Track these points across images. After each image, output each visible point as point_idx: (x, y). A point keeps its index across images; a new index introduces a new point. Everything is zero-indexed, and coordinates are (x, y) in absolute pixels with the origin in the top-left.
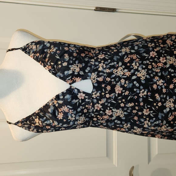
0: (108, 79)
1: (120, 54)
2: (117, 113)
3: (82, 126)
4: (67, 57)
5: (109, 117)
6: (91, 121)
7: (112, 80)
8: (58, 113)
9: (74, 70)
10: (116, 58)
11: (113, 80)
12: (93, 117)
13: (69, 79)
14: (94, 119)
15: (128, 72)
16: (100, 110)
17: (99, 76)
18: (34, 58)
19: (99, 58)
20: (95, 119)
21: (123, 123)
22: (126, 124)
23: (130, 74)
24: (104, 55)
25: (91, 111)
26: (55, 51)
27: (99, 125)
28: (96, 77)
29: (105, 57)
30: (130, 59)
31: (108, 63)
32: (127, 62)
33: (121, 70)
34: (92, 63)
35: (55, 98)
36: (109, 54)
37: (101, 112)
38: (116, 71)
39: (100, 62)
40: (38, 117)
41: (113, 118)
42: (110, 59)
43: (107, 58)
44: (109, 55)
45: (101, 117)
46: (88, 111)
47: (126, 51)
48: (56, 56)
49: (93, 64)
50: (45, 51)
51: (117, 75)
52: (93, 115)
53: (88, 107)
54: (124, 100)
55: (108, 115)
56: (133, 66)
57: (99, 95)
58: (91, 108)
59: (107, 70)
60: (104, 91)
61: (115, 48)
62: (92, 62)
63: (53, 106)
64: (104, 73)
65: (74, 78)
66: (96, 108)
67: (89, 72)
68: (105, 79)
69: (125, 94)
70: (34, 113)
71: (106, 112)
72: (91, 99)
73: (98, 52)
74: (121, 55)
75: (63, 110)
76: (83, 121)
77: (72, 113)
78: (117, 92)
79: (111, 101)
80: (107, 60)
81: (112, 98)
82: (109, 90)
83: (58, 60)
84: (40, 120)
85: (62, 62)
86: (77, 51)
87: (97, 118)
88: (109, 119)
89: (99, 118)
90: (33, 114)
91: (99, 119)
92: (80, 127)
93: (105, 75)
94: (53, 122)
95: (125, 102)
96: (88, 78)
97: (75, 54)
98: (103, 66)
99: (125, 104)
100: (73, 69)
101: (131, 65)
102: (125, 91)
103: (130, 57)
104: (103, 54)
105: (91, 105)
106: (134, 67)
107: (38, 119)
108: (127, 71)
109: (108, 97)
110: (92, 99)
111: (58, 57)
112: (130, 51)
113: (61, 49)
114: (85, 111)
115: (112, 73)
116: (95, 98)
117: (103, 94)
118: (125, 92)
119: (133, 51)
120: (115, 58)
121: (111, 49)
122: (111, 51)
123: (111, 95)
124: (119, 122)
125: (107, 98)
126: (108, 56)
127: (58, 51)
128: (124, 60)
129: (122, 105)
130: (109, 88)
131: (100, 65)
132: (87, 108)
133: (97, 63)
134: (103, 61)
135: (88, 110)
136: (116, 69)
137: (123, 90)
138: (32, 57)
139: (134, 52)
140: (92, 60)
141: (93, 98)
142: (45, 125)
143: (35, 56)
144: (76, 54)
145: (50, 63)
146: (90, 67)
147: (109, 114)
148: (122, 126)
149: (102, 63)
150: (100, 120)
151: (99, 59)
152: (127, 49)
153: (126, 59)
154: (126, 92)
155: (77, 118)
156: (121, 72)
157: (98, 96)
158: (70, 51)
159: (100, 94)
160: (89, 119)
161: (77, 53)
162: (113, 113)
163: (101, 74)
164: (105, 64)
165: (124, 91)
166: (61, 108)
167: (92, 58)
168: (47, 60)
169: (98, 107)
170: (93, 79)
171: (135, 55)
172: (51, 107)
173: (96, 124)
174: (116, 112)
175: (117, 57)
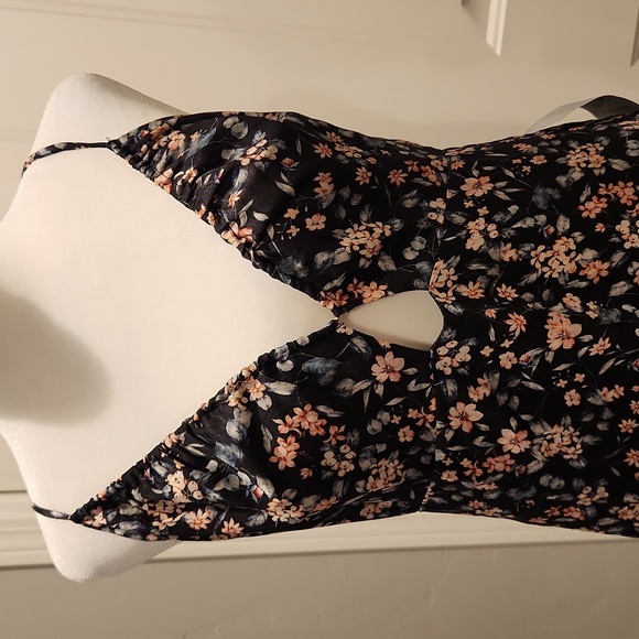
0: (508, 292)
1: (562, 180)
2: (552, 441)
3: (389, 503)
4: (325, 187)
5: (513, 462)
6: (433, 484)
7: (524, 296)
8: (275, 439)
9: (356, 248)
10: (545, 195)
11: (528, 296)
12: (442, 467)
13: (334, 290)
14: (444, 477)
15: (598, 263)
16: (476, 432)
17: (465, 277)
18: (173, 192)
19: (469, 194)
20: (449, 476)
21: (577, 483)
22: (590, 489)
23: (605, 274)
24: (487, 178)
25: (429, 439)
26: (274, 158)
27: (466, 501)
28: (454, 283)
29: (495, 188)
30: (606, 206)
31: (509, 218)
32: (593, 216)
33: (568, 253)
34: (433, 216)
35: (254, 368)
36: (512, 175)
37: (479, 441)
38: (542, 257)
39: (472, 215)
40: (178, 465)
41: (533, 467)
42: (515, 199)
43: (501, 195)
44: (512, 183)
45: (479, 466)
46: (416, 437)
47: (587, 162)
48: (278, 184)
49: (441, 220)
50: (226, 155)
51: (546, 276)
52: (440, 456)
53: (418, 419)
54: (579, 378)
55: (509, 452)
56: (619, 234)
57: (469, 358)
58: (433, 424)
59: (503, 248)
60: (493, 339)
61: (535, 150)
62: (434, 210)
63: (243, 408)
64: (489, 262)
65: (356, 288)
66: (455, 423)
67: (422, 256)
68: (492, 291)
69: (588, 352)
70: (158, 449)
71: (500, 441)
72: (432, 377)
73: (461, 164)
74: (564, 185)
75: (299, 428)
76: (393, 482)
77: (341, 438)
78: (555, 345)
79: (520, 385)
80: (503, 206)
81: (528, 371)
82: (517, 333)
83: (286, 201)
84: (193, 479)
85: (302, 210)
86: (372, 160)
87: (460, 470)
88: (513, 473)
89: (467, 469)
90: (155, 455)
91: (468, 473)
92: (378, 511)
93: (493, 272)
94: (254, 482)
95: (583, 383)
96: (417, 282)
97: (363, 175)
98: (485, 233)
99: (584, 394)
100: (352, 245)
101: (611, 231)
102: (591, 337)
103: (607, 196)
104: (483, 173)
105: (433, 407)
106: (624, 241)
107: (180, 475)
108: (595, 260)
109: (509, 366)
110: (437, 380)
111: (287, 188)
112: (607, 165)
113: (299, 150)
114: (405, 435)
115: (524, 266)
116: (448, 371)
117: (487, 351)
118: (590, 344)
119: (619, 165)
120: (539, 198)
121: (519, 154)
122: (519, 161)
123: (523, 357)
124: (558, 483)
125: (502, 370)
126: (506, 187)
127: (287, 160)
128: (581, 208)
129: (572, 398)
130: (516, 323)
131: (471, 225)
132: (412, 423)
133: (458, 219)
134: (483, 211)
135: (419, 430)
136: (544, 247)
137: (582, 334)
138: (163, 185)
139: (626, 170)
140: (433, 204)
141: (440, 375)
142: (218, 496)
143: (179, 183)
144: (370, 174)
145: (249, 213)
146: (428, 234)
147: (516, 450)
148: (570, 498)
149: (482, 220)
150: (474, 478)
151: (466, 197)
152: (592, 150)
153: (590, 205)
154: (595, 341)
155: (365, 465)
156: (565, 259)
157: (462, 364)
158: (339, 161)
159: (474, 351)
160: (419, 474)
161: (369, 167)
162: (532, 445)
163: (474, 266)
164: (494, 222)
165: (587, 338)
166: (288, 418)
167: (435, 192)
168: (235, 197)
169: (464, 417)
170: (440, 290)
171: (630, 184)
172: (235, 412)
173: (454, 497)
174: (549, 437)
175: (549, 191)
